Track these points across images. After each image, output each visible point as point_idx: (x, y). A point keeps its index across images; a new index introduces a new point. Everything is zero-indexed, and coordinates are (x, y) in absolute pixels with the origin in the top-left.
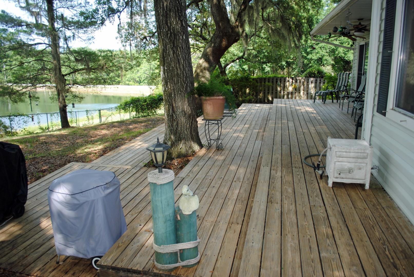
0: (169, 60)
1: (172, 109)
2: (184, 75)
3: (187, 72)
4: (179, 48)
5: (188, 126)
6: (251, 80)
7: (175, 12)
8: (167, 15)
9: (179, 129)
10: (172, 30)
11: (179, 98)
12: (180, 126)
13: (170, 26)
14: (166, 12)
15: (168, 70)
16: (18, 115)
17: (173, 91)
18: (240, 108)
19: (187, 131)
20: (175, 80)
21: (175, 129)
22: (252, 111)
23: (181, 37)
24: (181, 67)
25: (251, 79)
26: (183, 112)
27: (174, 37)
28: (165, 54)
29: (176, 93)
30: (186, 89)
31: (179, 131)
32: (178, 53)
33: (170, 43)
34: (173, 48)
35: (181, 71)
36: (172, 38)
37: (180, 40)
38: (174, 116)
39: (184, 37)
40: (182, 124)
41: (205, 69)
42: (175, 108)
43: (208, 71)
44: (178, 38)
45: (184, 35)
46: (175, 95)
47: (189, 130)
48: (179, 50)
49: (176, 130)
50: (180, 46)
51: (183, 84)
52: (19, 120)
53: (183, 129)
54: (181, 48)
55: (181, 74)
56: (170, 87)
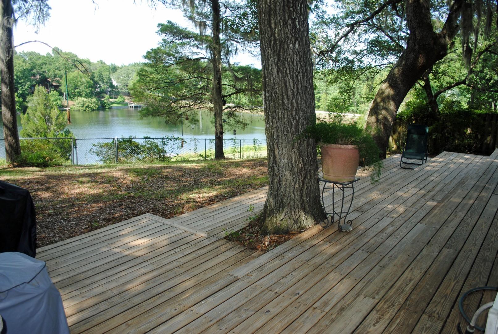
0: (272, 81)
1: (274, 158)
2: (293, 107)
3: (299, 102)
4: (286, 63)
5: (297, 186)
6: (475, 116)
7: (284, 6)
8: (270, 12)
9: (282, 190)
10: (276, 35)
11: (285, 142)
12: (283, 186)
13: (275, 29)
14: (270, 6)
15: (270, 98)
16: (173, 138)
17: (275, 130)
18: (434, 159)
19: (294, 194)
20: (280, 114)
21: (276, 188)
22: (450, 166)
23: (291, 45)
24: (290, 93)
25: (474, 114)
26: (290, 165)
27: (280, 46)
28: (266, 72)
29: (280, 134)
30: (295, 128)
31: (282, 192)
32: (286, 71)
33: (274, 56)
34: (277, 63)
35: (288, 100)
36: (277, 47)
37: (290, 51)
38: (276, 168)
39: (297, 46)
40: (287, 183)
41: (388, 97)
42: (277, 156)
43: (394, 100)
44: (286, 47)
45: (297, 42)
46: (278, 136)
47: (298, 193)
48: (287, 67)
49: (277, 191)
50: (289, 59)
51: (292, 120)
52: (173, 145)
53: (288, 189)
54: (291, 63)
55: (288, 104)
56: (271, 124)
